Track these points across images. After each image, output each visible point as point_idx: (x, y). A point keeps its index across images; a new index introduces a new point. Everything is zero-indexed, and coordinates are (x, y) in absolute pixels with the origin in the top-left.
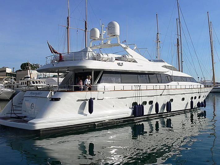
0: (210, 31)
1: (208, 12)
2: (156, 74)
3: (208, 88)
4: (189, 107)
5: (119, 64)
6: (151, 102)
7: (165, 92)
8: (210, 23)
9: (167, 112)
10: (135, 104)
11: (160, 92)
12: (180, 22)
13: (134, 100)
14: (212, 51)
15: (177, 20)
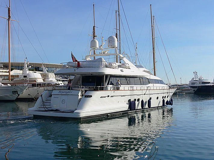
0: (152, 26)
1: (151, 5)
2: (139, 77)
3: (173, 89)
4: (161, 104)
5: (122, 71)
6: (138, 100)
7: (148, 92)
8: (152, 18)
9: (148, 107)
10: (129, 100)
11: (144, 92)
12: (119, 15)
13: (129, 98)
14: (153, 48)
15: (116, 12)
